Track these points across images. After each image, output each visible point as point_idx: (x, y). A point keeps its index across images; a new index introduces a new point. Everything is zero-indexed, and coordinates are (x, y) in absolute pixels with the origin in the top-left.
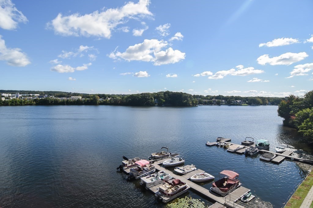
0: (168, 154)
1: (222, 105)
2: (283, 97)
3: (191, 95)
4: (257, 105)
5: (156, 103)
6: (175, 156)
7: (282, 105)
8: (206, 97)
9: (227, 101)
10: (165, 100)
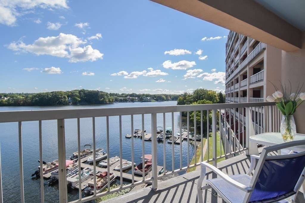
0: (91, 151)
1: (135, 101)
2: (179, 94)
3: (107, 93)
4: (162, 101)
5: (70, 102)
6: (100, 151)
7: (180, 100)
8: (122, 95)
9: (139, 98)
10: (80, 98)
